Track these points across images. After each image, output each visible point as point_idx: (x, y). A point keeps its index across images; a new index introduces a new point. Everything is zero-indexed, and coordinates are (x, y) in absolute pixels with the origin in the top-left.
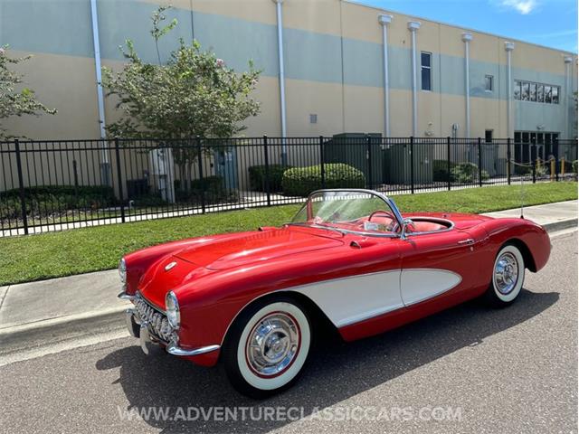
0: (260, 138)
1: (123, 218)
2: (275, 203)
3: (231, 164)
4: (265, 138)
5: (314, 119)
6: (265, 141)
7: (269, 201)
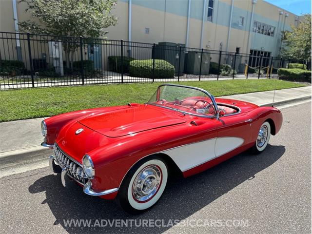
0: (119, 41)
1: (33, 84)
2: (126, 81)
3: (98, 53)
4: (122, 41)
5: (147, 30)
6: (122, 43)
7: (122, 79)
